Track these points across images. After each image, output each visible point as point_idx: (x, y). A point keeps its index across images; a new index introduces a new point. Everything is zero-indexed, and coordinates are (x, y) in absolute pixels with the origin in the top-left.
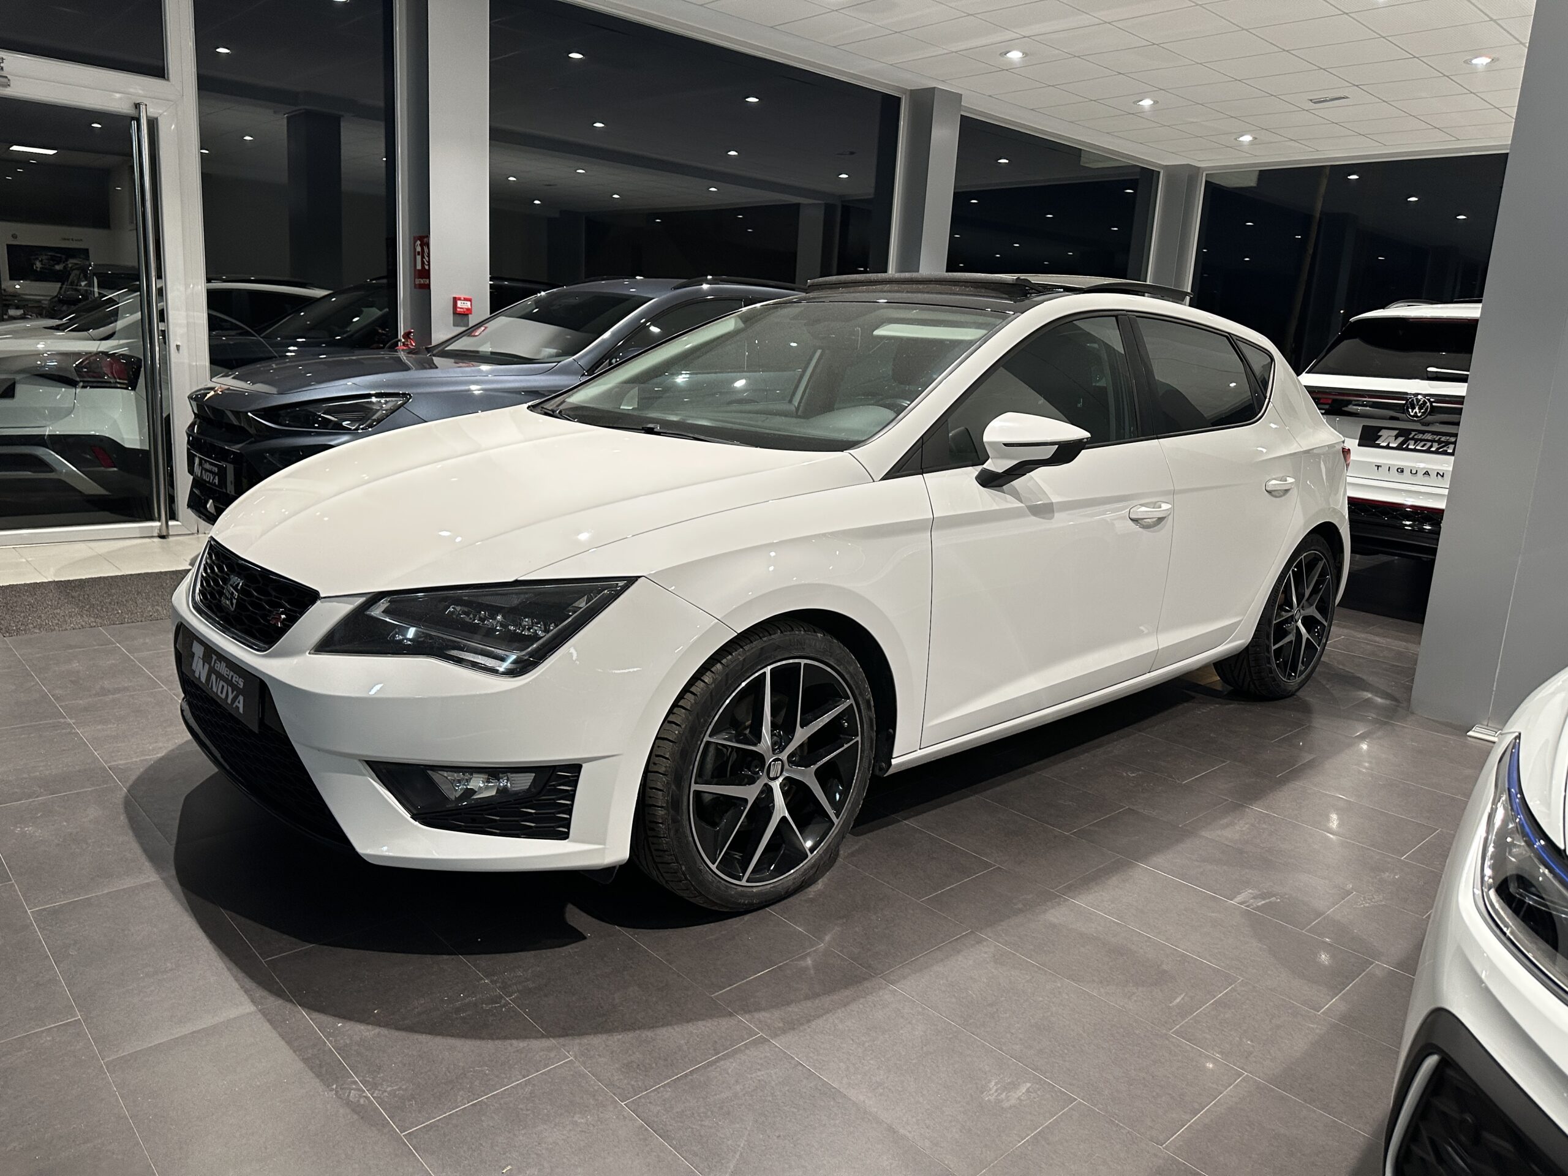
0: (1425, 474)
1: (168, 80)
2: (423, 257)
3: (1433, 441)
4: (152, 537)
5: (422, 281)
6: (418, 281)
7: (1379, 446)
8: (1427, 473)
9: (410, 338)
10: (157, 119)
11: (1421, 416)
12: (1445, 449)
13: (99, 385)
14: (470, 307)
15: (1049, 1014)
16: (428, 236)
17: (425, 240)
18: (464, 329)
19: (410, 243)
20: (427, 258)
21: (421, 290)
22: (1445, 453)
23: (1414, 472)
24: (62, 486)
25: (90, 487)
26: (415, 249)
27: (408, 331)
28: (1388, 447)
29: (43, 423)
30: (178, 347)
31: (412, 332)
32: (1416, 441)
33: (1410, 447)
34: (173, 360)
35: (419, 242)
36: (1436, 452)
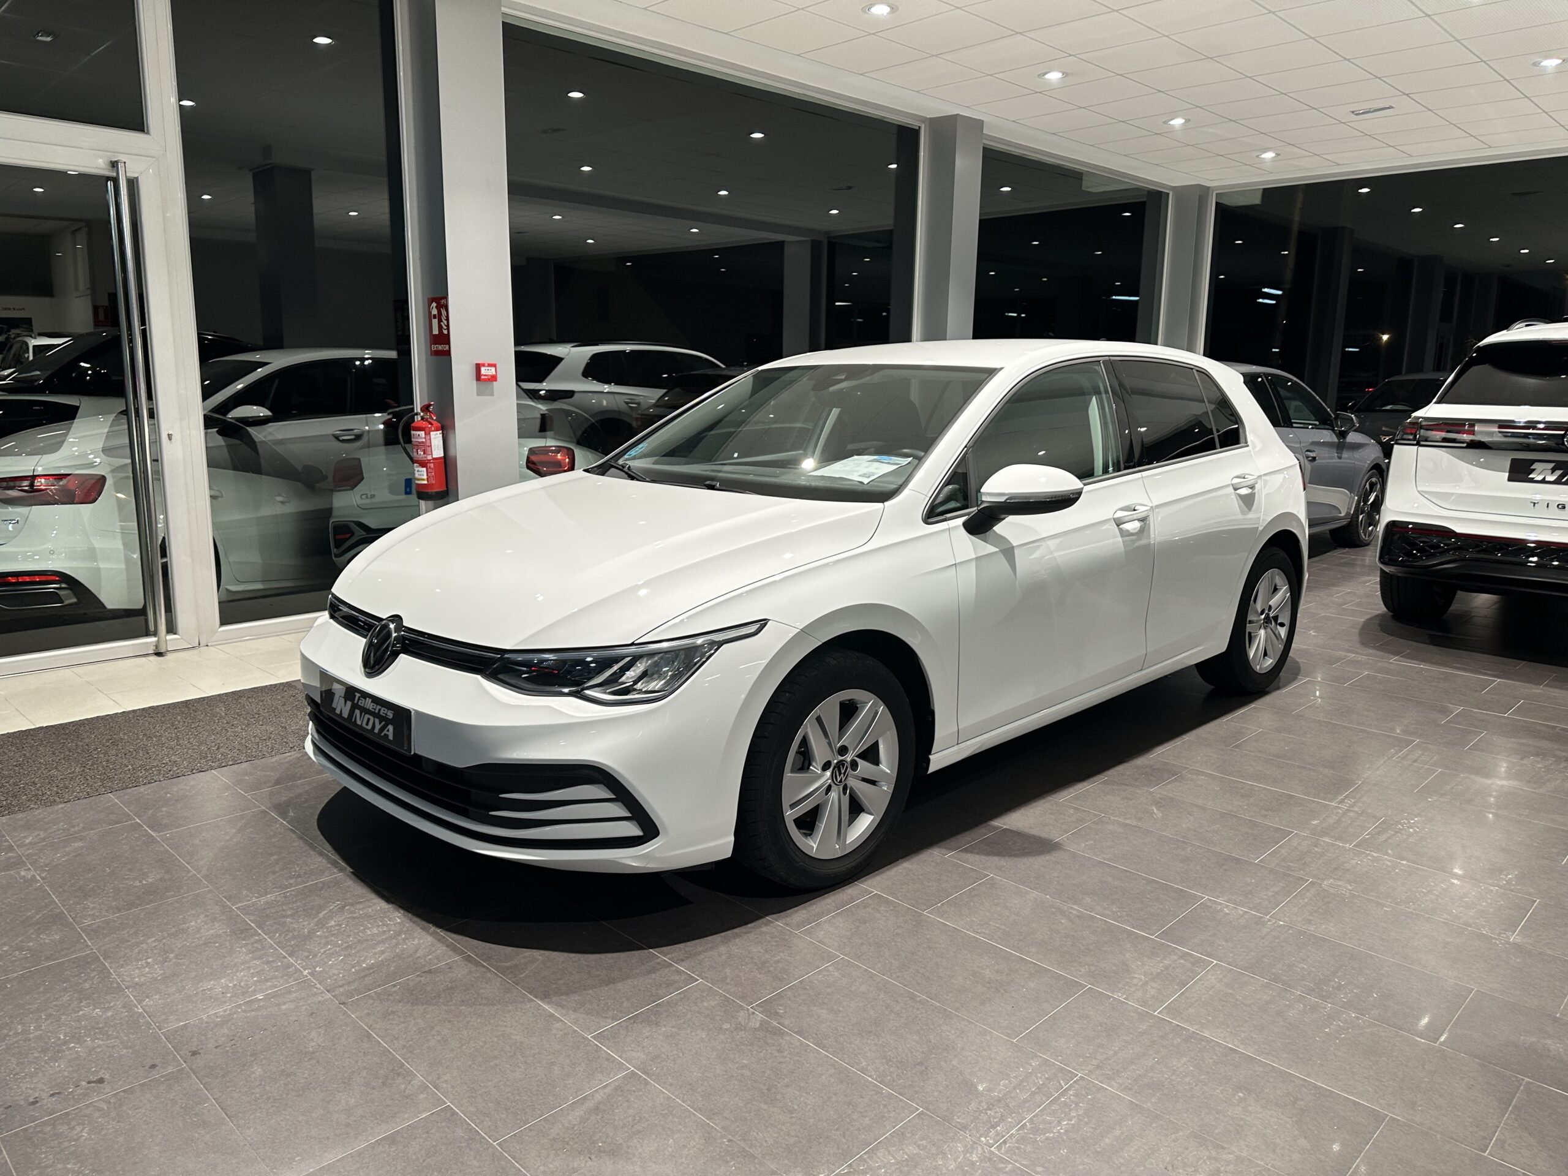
1: (148, 133)
2: (440, 321)
4: (148, 655)
5: (440, 347)
6: (434, 347)
9: (430, 412)
10: (137, 178)
14: (494, 373)
16: (446, 297)
17: (443, 300)
19: (424, 306)
20: (445, 322)
21: (439, 357)
26: (430, 313)
27: (426, 403)
30: (170, 437)
31: (430, 405)
35: (434, 304)
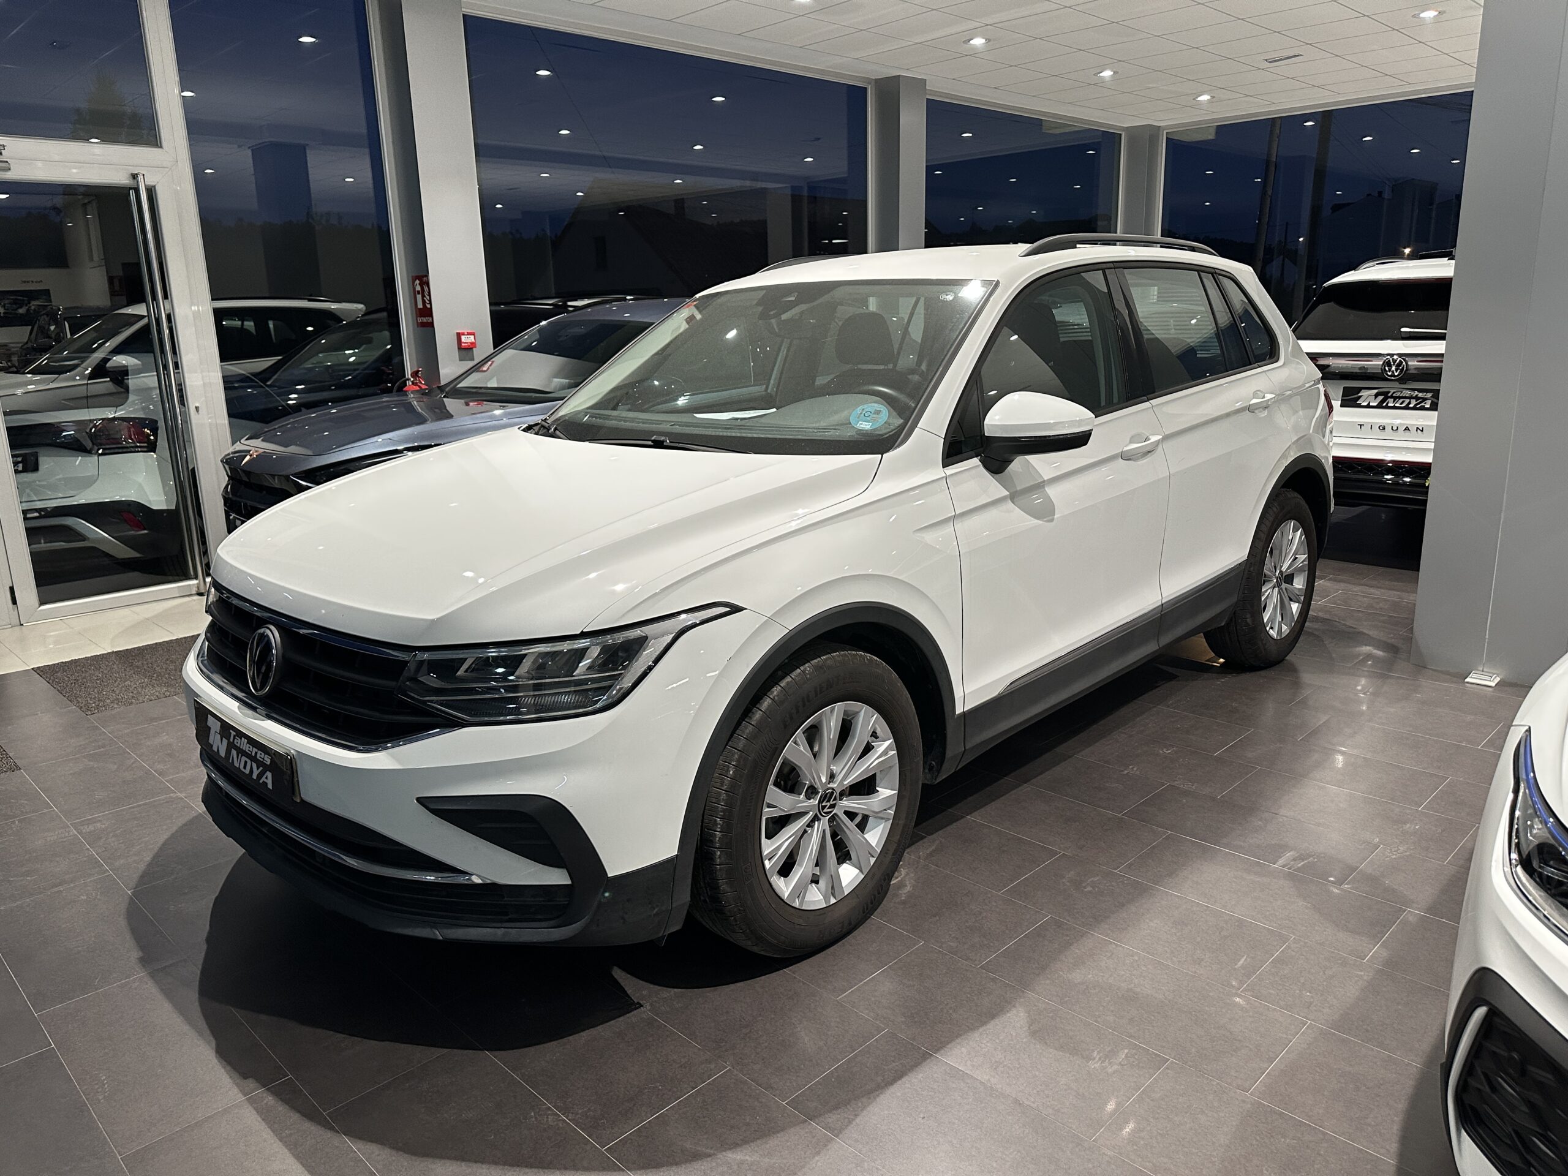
0: (1405, 429)
1: (162, 147)
3: (1411, 398)
4: (191, 595)
5: (425, 320)
6: (420, 320)
7: (1360, 406)
8: (1407, 429)
9: (418, 377)
10: (154, 187)
11: (1398, 375)
12: (1422, 404)
13: (120, 451)
14: (473, 340)
15: (1133, 985)
16: (427, 276)
17: (425, 279)
18: (470, 364)
19: (409, 284)
20: (428, 297)
21: (425, 328)
22: (1423, 408)
23: (1395, 428)
24: (94, 552)
25: (124, 552)
26: (414, 289)
27: (416, 369)
28: (1368, 406)
29: (72, 493)
30: (197, 408)
31: (418, 371)
32: (1395, 398)
33: (1389, 405)
34: (193, 422)
35: (417, 282)
36: (1414, 408)
